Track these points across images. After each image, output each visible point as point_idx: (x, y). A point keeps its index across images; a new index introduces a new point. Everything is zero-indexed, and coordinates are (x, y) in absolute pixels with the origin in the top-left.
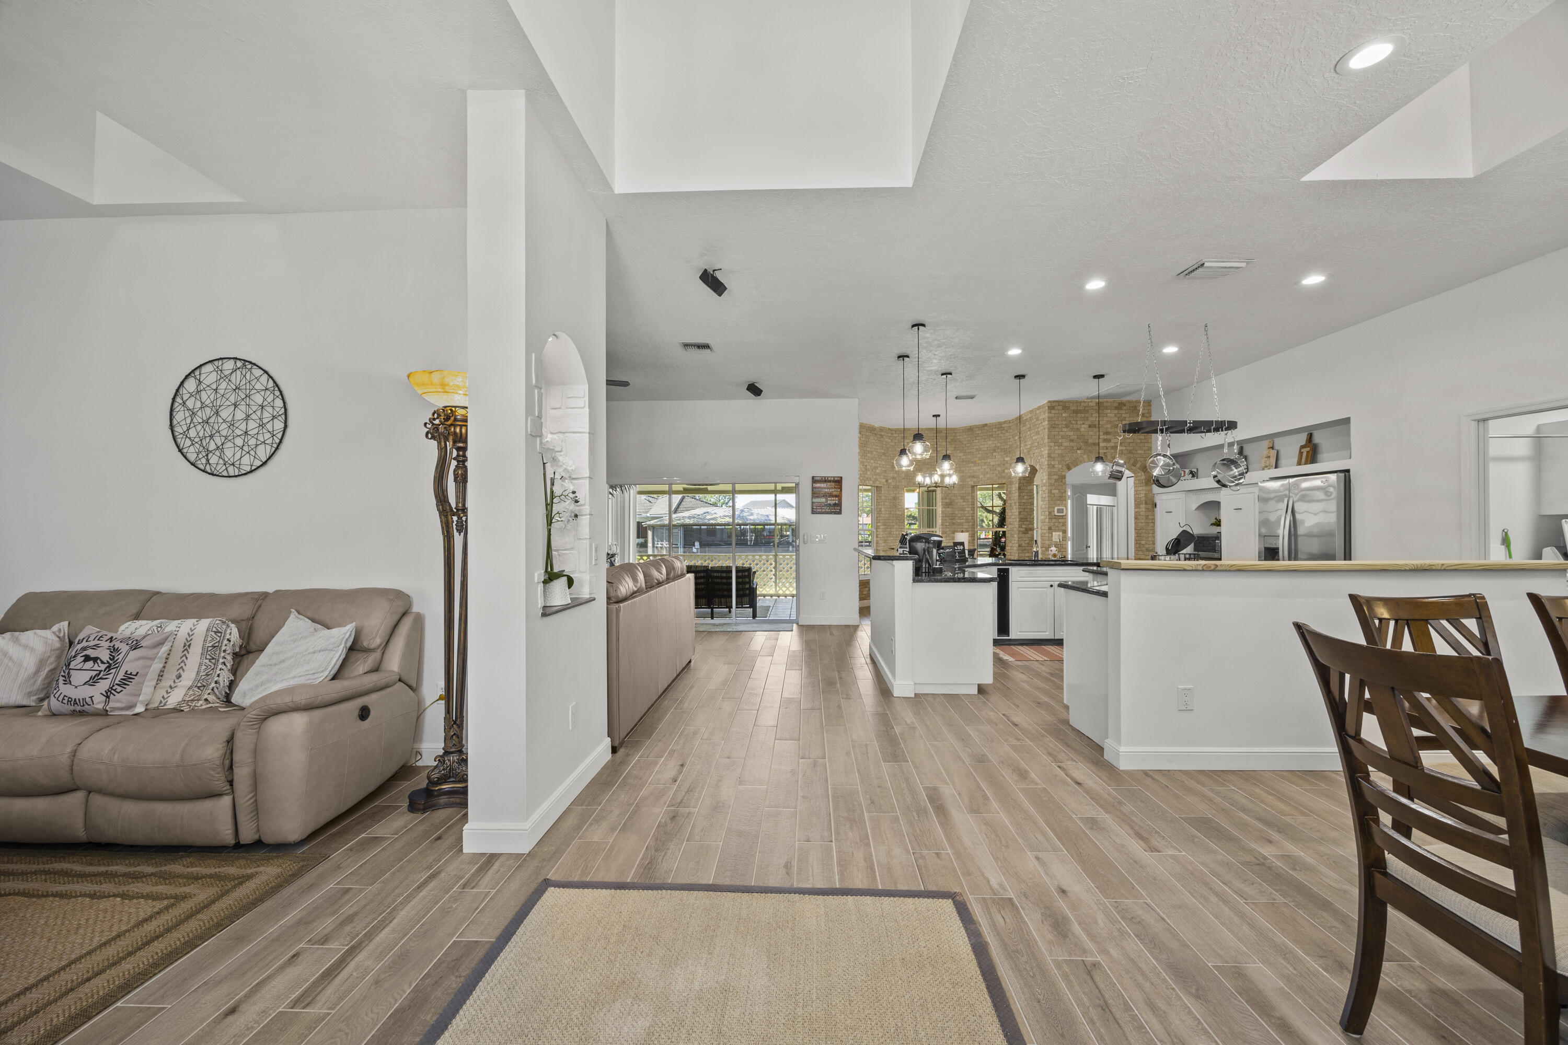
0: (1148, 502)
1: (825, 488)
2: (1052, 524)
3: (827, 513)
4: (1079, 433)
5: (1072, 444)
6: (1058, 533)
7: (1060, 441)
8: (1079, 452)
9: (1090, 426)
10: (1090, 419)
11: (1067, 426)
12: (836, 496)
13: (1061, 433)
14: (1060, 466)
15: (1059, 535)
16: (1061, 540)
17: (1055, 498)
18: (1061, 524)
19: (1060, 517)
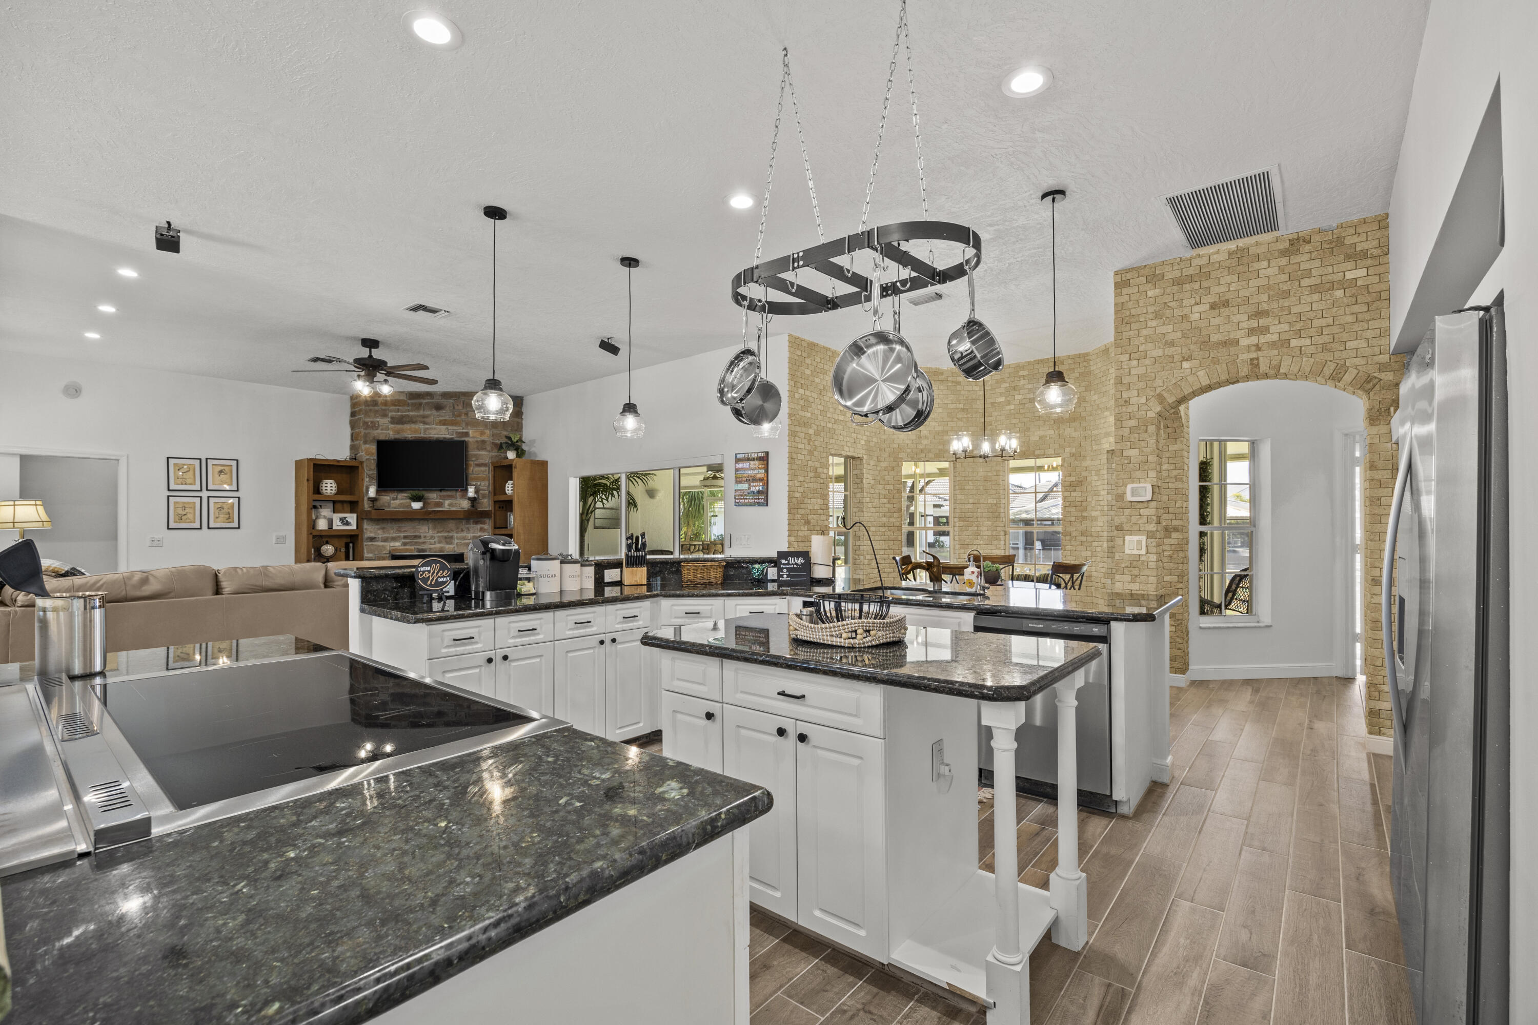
0: (1380, 464)
1: (748, 469)
2: (1123, 519)
3: (751, 505)
4: (1186, 326)
5: (1170, 351)
6: (1136, 538)
7: (1141, 348)
8: (1186, 365)
9: (1213, 306)
10: (1215, 290)
11: (1157, 315)
12: (760, 480)
13: (1144, 332)
14: (1143, 400)
15: (1139, 542)
16: (1143, 552)
17: (1131, 466)
18: (1145, 520)
19: (1141, 505)
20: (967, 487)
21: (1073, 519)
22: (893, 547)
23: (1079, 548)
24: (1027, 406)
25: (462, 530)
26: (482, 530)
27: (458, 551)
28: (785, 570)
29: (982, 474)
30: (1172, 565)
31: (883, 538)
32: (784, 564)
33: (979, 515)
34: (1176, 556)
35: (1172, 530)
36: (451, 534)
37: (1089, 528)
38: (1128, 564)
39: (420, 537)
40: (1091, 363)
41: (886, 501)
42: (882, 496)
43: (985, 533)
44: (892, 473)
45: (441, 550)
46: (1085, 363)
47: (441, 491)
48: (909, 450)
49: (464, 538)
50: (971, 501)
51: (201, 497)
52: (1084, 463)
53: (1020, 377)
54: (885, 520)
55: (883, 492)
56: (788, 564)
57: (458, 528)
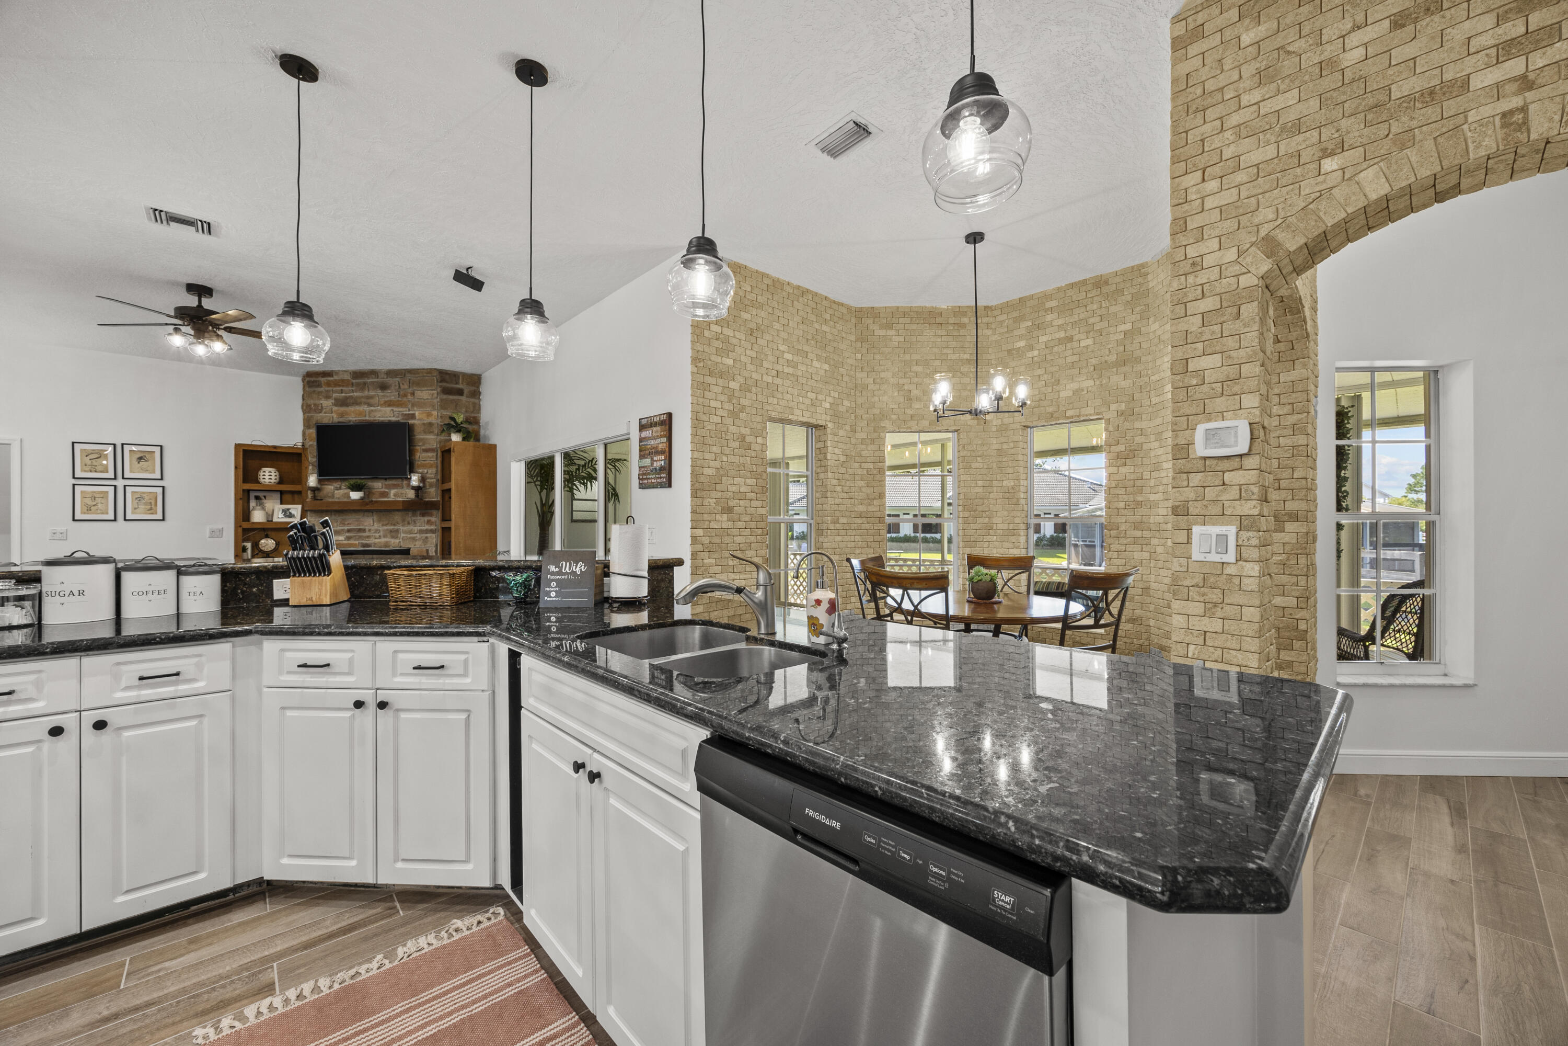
1: (650, 439)
2: (1189, 494)
3: (654, 486)
6: (1214, 530)
7: (1227, 154)
8: (1329, 165)
12: (662, 452)
13: (1235, 119)
14: (1232, 255)
15: (1221, 538)
16: (1231, 557)
17: (1205, 388)
18: (1234, 492)
19: (1226, 465)
20: (974, 465)
21: (1122, 505)
22: (873, 545)
23: (1130, 548)
24: (1055, 349)
25: (409, 523)
26: (429, 522)
27: (405, 546)
28: (554, 584)
29: (996, 447)
30: (1284, 579)
31: (859, 532)
32: (553, 573)
33: (992, 502)
34: (1293, 562)
35: (1286, 518)
36: (396, 527)
37: (1145, 519)
38: (1198, 579)
39: (364, 531)
40: (1150, 277)
41: (862, 484)
42: (857, 478)
43: (1000, 526)
44: (871, 447)
45: (386, 544)
46: (1140, 280)
47: (386, 479)
48: (894, 417)
49: (410, 532)
50: (980, 483)
51: (115, 486)
52: (1138, 425)
53: (1046, 310)
54: (862, 508)
55: (859, 472)
56: (560, 573)
57: (404, 521)
